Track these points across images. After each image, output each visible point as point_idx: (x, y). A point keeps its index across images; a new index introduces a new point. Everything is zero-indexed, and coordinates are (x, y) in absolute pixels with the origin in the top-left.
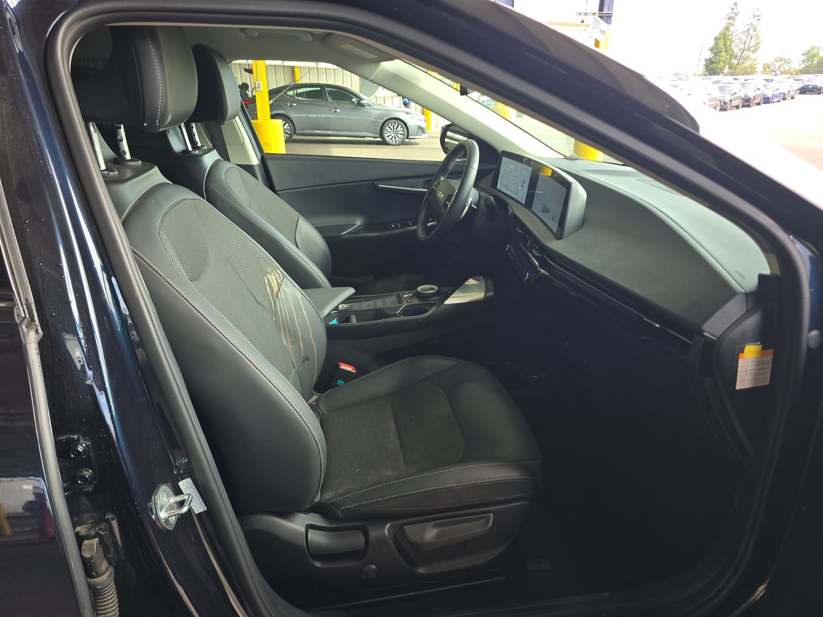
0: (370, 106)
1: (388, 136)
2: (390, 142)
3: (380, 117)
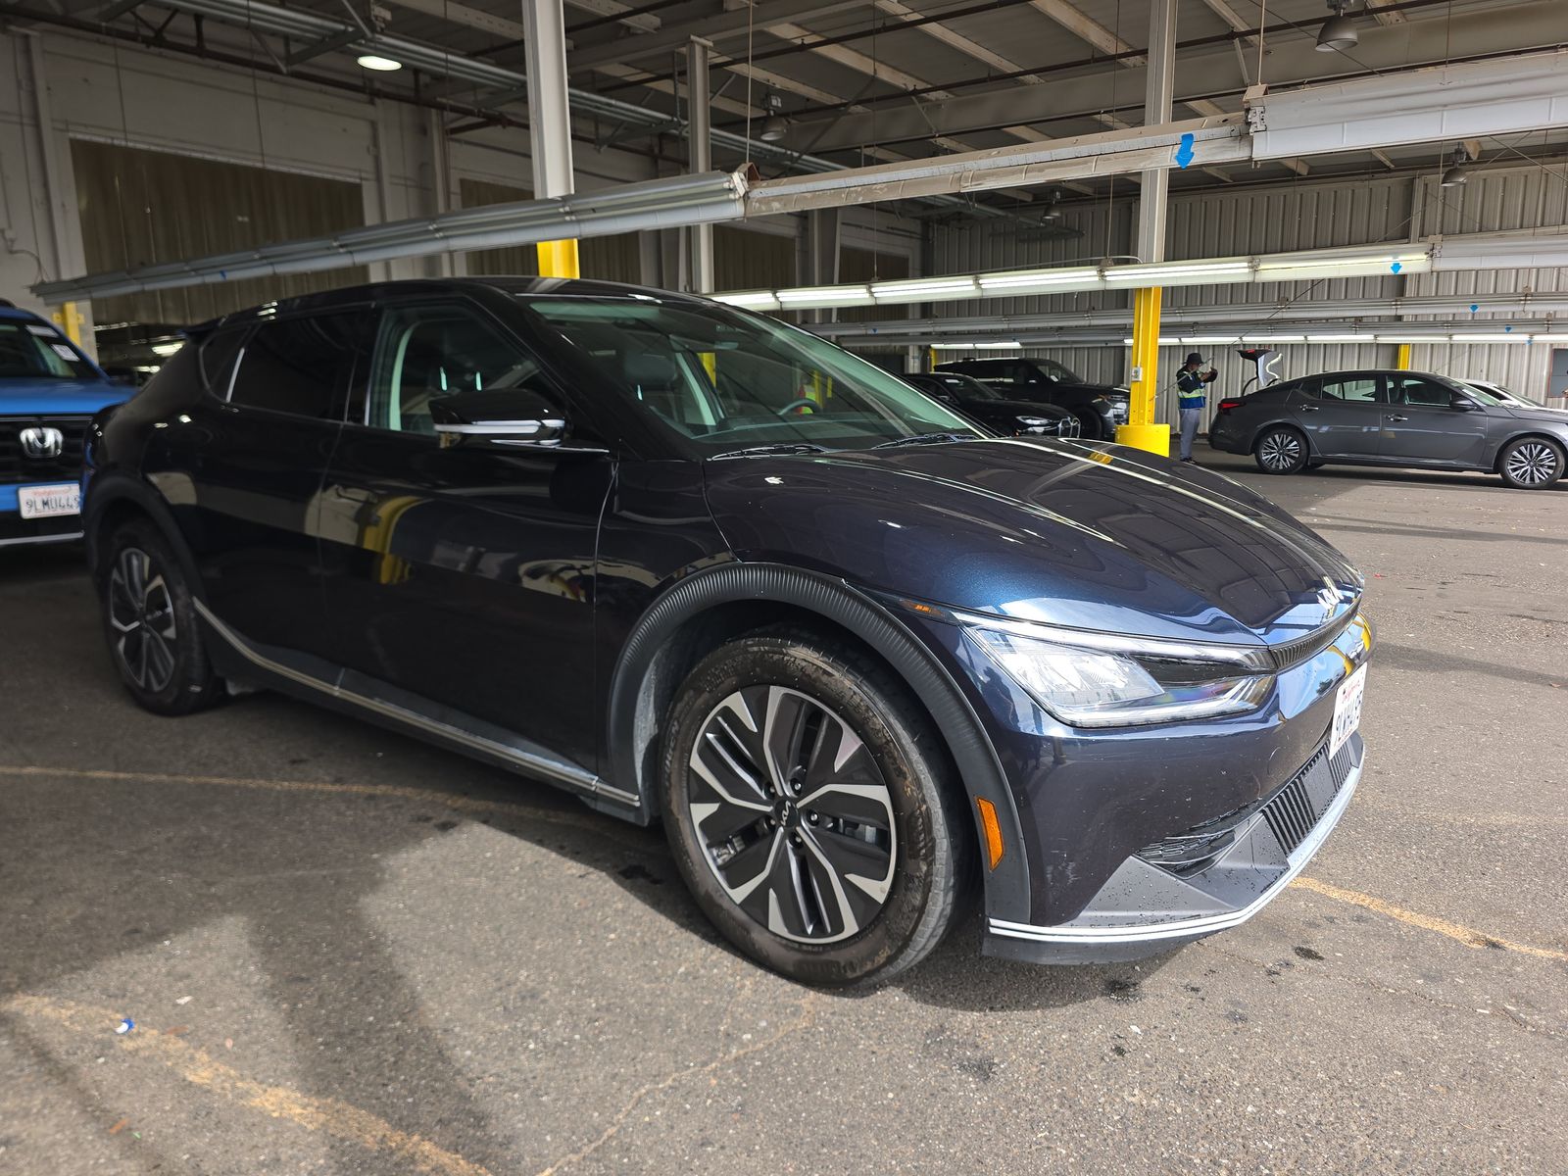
0: (1480, 409)
1: (1515, 470)
2: (1518, 481)
3: (1502, 430)
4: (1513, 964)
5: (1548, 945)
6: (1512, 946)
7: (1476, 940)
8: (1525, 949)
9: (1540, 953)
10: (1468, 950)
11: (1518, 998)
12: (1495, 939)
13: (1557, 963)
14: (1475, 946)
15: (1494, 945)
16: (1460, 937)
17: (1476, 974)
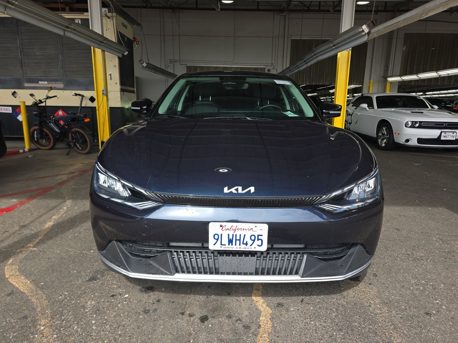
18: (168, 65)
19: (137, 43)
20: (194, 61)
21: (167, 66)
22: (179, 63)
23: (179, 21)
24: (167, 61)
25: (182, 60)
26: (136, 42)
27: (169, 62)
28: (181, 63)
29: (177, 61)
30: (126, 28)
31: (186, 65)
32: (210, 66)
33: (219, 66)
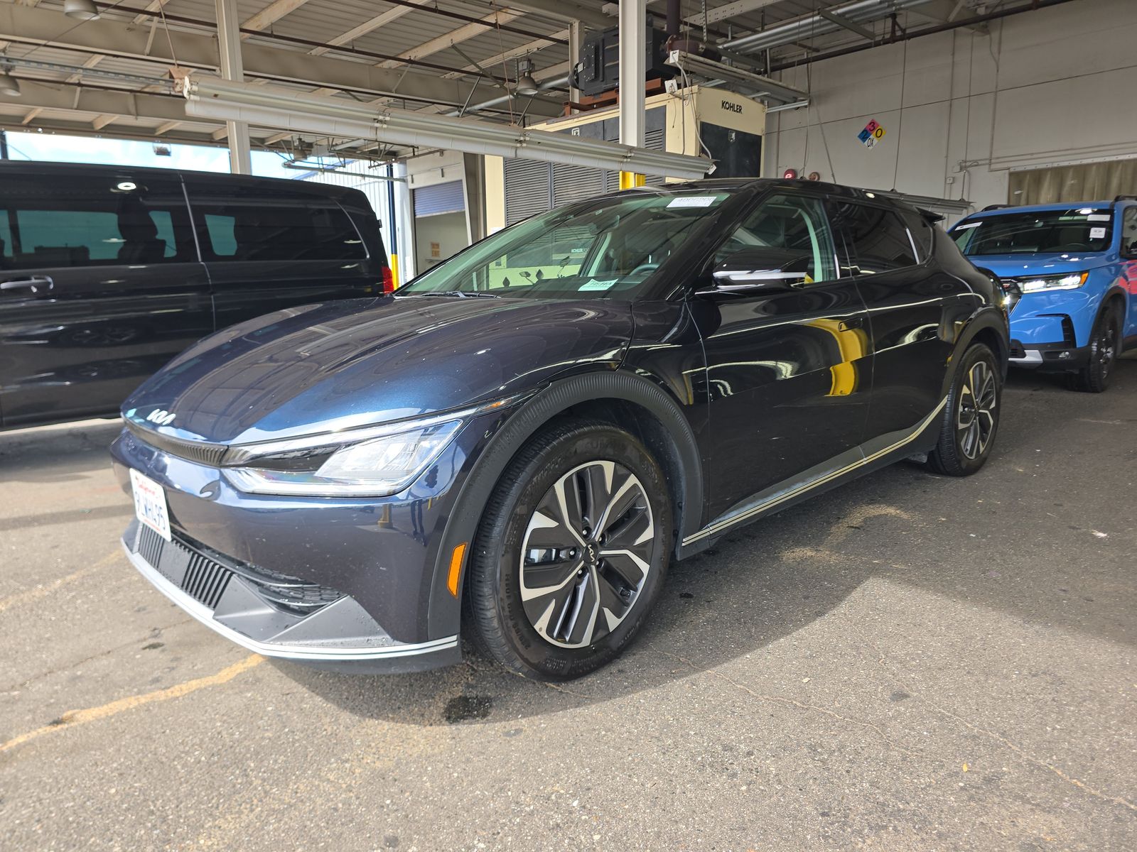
4: (34, 719)
5: (19, 748)
6: (45, 730)
7: (71, 718)
8: (33, 734)
9: (21, 739)
10: (69, 708)
11: (14, 701)
12: (60, 727)
13: (3, 740)
14: (69, 713)
15: (57, 722)
16: (84, 712)
17: (52, 698)
18: (954, 178)
19: (879, 134)
20: (1035, 156)
21: (951, 182)
22: (987, 166)
23: (999, 53)
24: (953, 167)
25: (998, 158)
26: (875, 133)
27: (958, 168)
28: (993, 167)
29: (980, 163)
30: (739, 110)
31: (1009, 169)
32: (1089, 161)
33: (1121, 158)
